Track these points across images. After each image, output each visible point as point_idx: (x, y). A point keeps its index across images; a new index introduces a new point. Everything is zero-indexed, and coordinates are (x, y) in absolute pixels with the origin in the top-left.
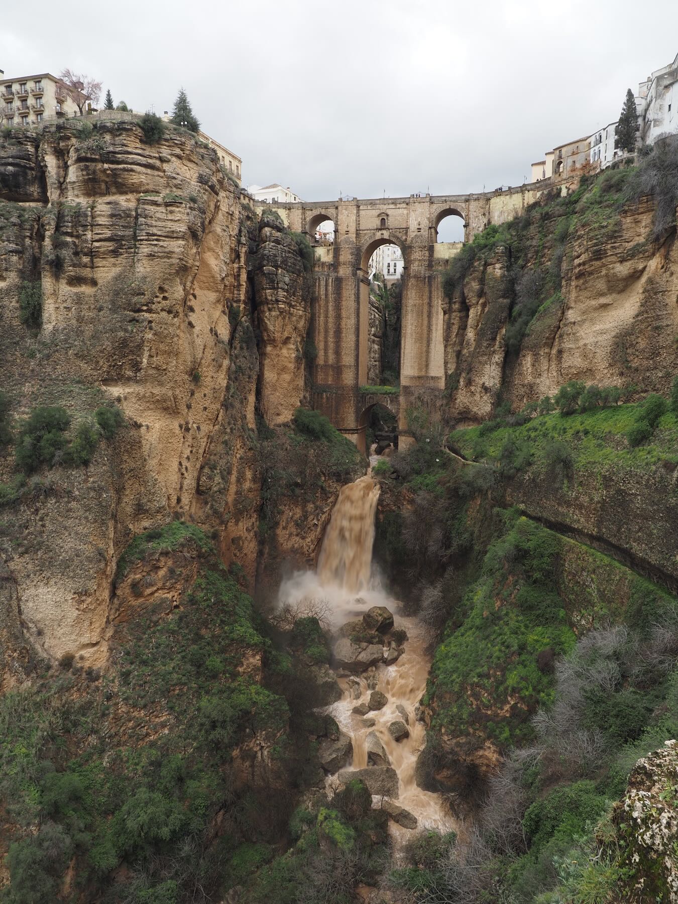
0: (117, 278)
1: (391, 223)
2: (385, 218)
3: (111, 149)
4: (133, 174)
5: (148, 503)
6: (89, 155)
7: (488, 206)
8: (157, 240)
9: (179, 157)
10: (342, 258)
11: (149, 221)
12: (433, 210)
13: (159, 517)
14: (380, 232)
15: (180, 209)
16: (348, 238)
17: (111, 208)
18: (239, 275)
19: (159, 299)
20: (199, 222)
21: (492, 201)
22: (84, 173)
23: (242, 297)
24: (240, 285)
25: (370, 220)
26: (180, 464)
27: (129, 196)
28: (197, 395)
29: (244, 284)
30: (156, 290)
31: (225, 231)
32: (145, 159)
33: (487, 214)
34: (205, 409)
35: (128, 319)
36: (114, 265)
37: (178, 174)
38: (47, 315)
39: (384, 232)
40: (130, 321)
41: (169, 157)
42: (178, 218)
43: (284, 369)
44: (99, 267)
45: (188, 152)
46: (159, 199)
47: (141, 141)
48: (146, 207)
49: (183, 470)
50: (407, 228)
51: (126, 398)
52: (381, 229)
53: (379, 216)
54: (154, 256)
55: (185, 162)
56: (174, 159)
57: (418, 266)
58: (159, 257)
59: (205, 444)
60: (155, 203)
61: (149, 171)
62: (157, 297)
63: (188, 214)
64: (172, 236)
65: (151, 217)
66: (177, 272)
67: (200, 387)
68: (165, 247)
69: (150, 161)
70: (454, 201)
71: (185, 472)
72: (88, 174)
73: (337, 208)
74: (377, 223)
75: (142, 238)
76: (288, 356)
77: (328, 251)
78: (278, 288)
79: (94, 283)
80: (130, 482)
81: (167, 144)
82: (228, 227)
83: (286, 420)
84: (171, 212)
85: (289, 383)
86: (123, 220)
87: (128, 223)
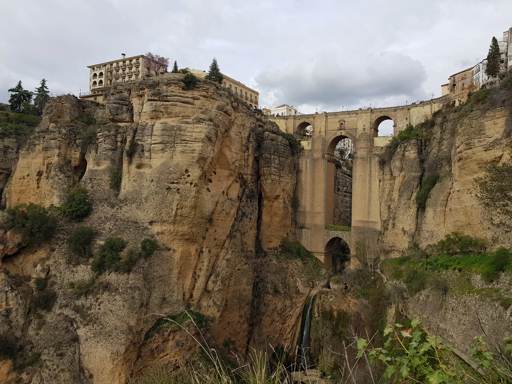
0: (163, 164)
1: (346, 125)
2: (343, 123)
3: (165, 94)
4: (177, 107)
5: (170, 298)
6: (153, 98)
7: (409, 114)
8: (186, 143)
9: (204, 96)
10: (316, 148)
11: (182, 133)
12: (373, 117)
13: (175, 307)
14: (340, 131)
15: (201, 126)
16: (321, 135)
17: (163, 126)
18: (248, 160)
19: (185, 176)
20: (213, 132)
21: (412, 110)
22: (151, 107)
23: (249, 172)
24: (248, 165)
25: (334, 124)
26: (195, 273)
27: (174, 119)
28: (210, 231)
29: (251, 164)
30: (184, 171)
31: (237, 135)
32: (184, 99)
33: (408, 118)
34: (215, 239)
35: (166, 188)
36: (162, 157)
37: (203, 106)
38: (124, 184)
39: (342, 131)
40: (167, 189)
41: (199, 97)
42: (200, 131)
43: (275, 214)
44: (153, 158)
45: (210, 94)
46: (190, 121)
47: (183, 89)
48: (182, 125)
49: (196, 277)
50: (356, 129)
51: (162, 233)
52: (340, 130)
53: (339, 121)
54: (184, 152)
55: (209, 99)
56: (201, 98)
57: (363, 152)
58: (186, 152)
59: (213, 261)
60: (187, 123)
61: (186, 105)
62: (184, 175)
63: (206, 128)
64: (195, 140)
65: (184, 131)
66: (198, 161)
67: (213, 226)
68: (190, 147)
69: (187, 99)
70: (387, 112)
71: (197, 278)
72: (152, 108)
73: (314, 118)
74: (338, 125)
75: (178, 142)
76: (278, 206)
77: (309, 143)
78: (271, 167)
79: (151, 167)
80: (159, 284)
81: (198, 89)
82: (240, 133)
83: (276, 246)
84: (197, 127)
85: (279, 223)
86: (169, 132)
87: (172, 134)
